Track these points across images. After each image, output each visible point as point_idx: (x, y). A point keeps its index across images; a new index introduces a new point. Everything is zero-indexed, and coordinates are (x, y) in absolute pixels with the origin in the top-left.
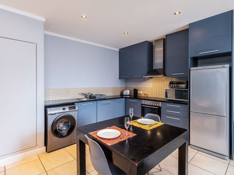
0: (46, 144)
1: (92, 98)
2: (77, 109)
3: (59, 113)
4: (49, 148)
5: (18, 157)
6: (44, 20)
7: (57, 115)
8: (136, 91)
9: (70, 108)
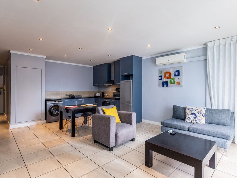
0: (46, 119)
1: (73, 97)
2: (62, 102)
3: (52, 104)
4: (47, 121)
5: (33, 123)
6: (45, 57)
7: (52, 105)
8: (103, 93)
9: (58, 102)
